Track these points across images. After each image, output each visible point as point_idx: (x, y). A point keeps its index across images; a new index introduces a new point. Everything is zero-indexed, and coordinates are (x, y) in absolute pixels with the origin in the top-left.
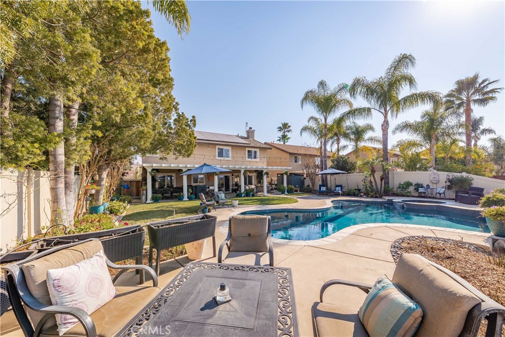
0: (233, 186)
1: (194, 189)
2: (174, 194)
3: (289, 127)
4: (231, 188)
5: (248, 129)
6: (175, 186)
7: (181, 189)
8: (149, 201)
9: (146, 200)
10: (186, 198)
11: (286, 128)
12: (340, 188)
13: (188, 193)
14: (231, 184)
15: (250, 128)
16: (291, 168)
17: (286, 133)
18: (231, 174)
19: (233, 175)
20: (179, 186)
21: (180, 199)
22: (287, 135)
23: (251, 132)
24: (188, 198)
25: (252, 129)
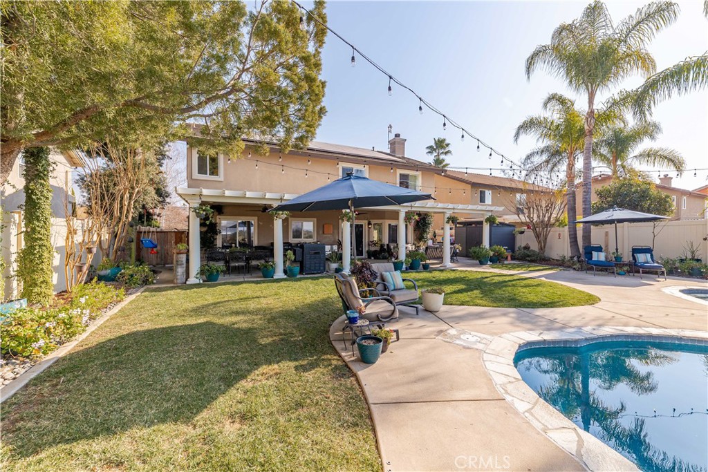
0: (369, 245)
1: (299, 250)
2: (254, 263)
3: (448, 145)
4: (365, 249)
5: (392, 136)
6: (255, 243)
7: (268, 251)
8: (193, 280)
9: (188, 277)
10: (279, 274)
11: (442, 147)
12: (649, 255)
13: (284, 262)
14: (365, 241)
15: (397, 136)
16: (501, 209)
17: (442, 157)
18: (366, 222)
19: (369, 224)
20: (265, 243)
21: (266, 274)
22: (443, 160)
23: (399, 143)
24: (285, 272)
25: (401, 137)
